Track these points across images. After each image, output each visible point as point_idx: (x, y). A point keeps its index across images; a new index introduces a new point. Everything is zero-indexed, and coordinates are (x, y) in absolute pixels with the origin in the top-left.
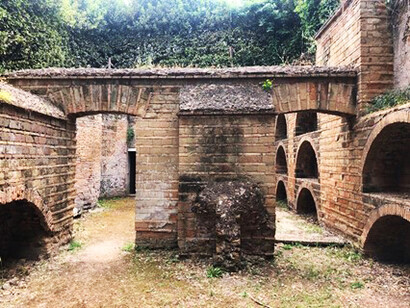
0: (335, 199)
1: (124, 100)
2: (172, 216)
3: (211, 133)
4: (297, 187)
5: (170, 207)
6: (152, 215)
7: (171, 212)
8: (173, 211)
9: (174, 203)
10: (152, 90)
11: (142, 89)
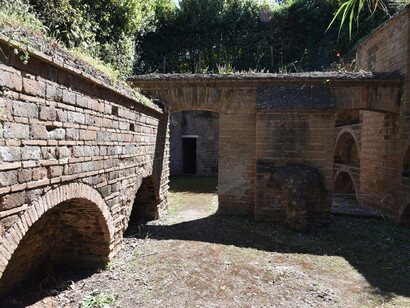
0: (374, 181)
1: (210, 99)
2: (246, 192)
3: (282, 126)
4: (335, 171)
5: (246, 184)
6: (231, 190)
7: (246, 188)
8: (249, 187)
9: (249, 182)
10: (232, 91)
11: (224, 90)
